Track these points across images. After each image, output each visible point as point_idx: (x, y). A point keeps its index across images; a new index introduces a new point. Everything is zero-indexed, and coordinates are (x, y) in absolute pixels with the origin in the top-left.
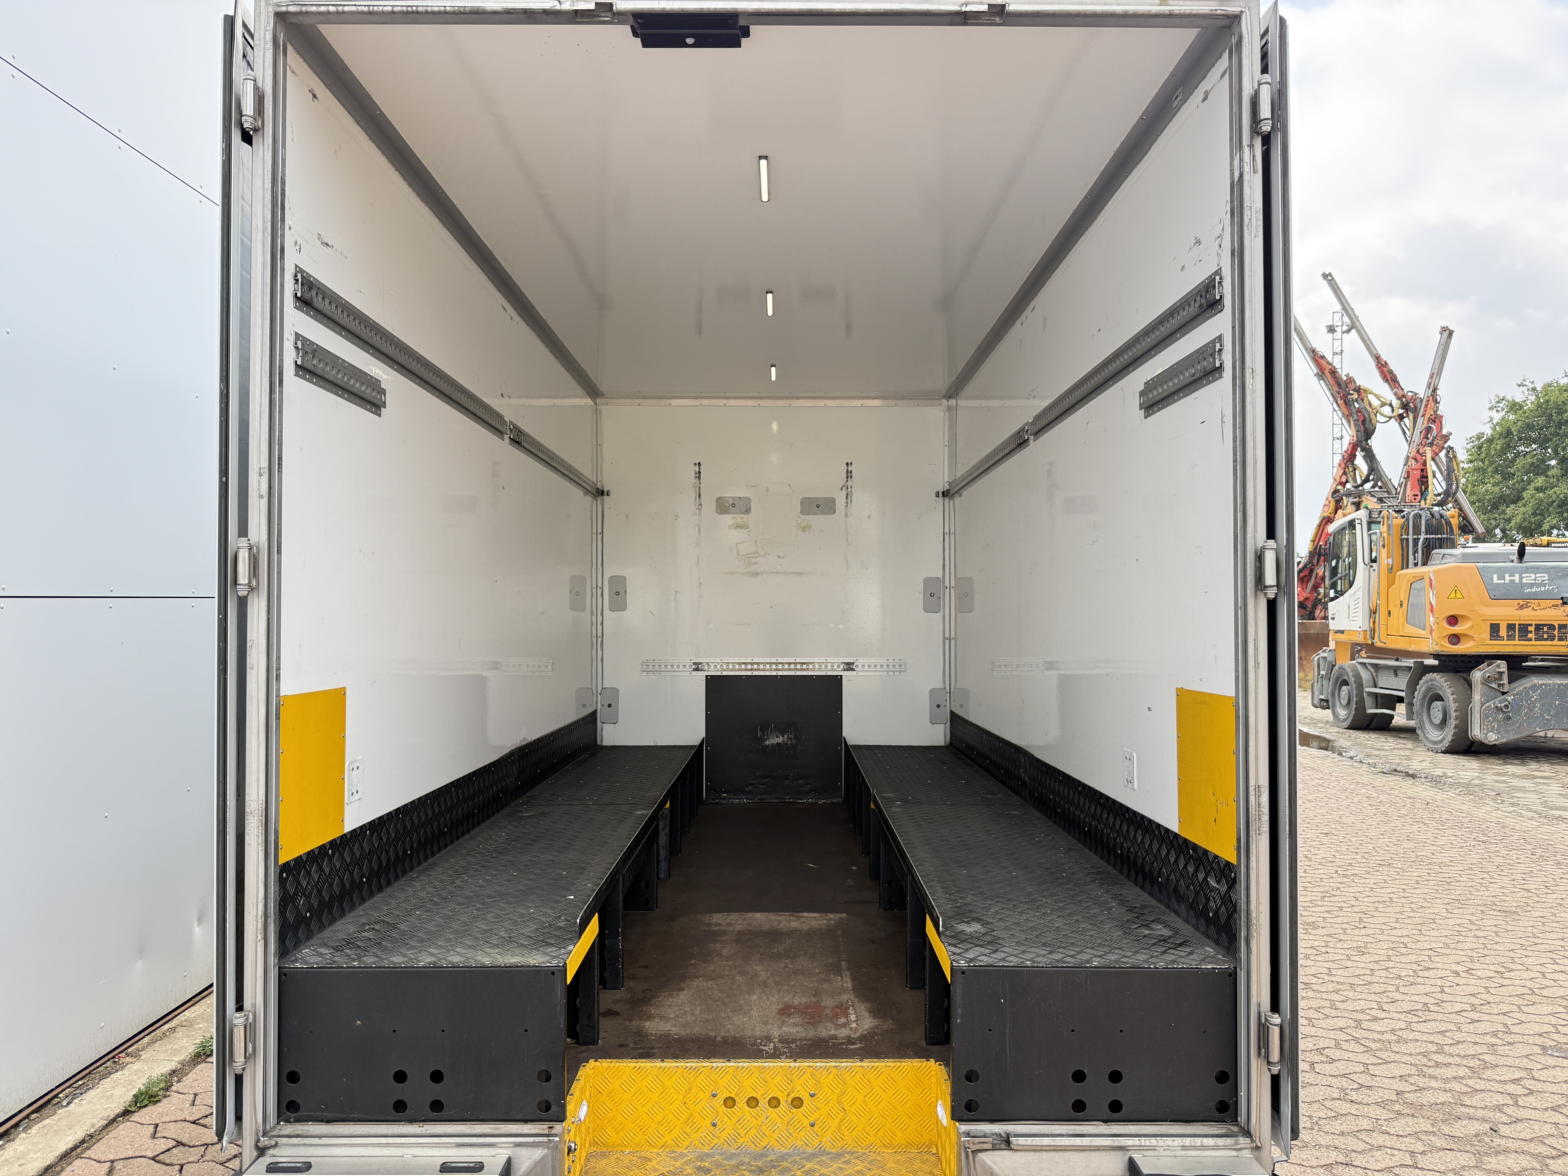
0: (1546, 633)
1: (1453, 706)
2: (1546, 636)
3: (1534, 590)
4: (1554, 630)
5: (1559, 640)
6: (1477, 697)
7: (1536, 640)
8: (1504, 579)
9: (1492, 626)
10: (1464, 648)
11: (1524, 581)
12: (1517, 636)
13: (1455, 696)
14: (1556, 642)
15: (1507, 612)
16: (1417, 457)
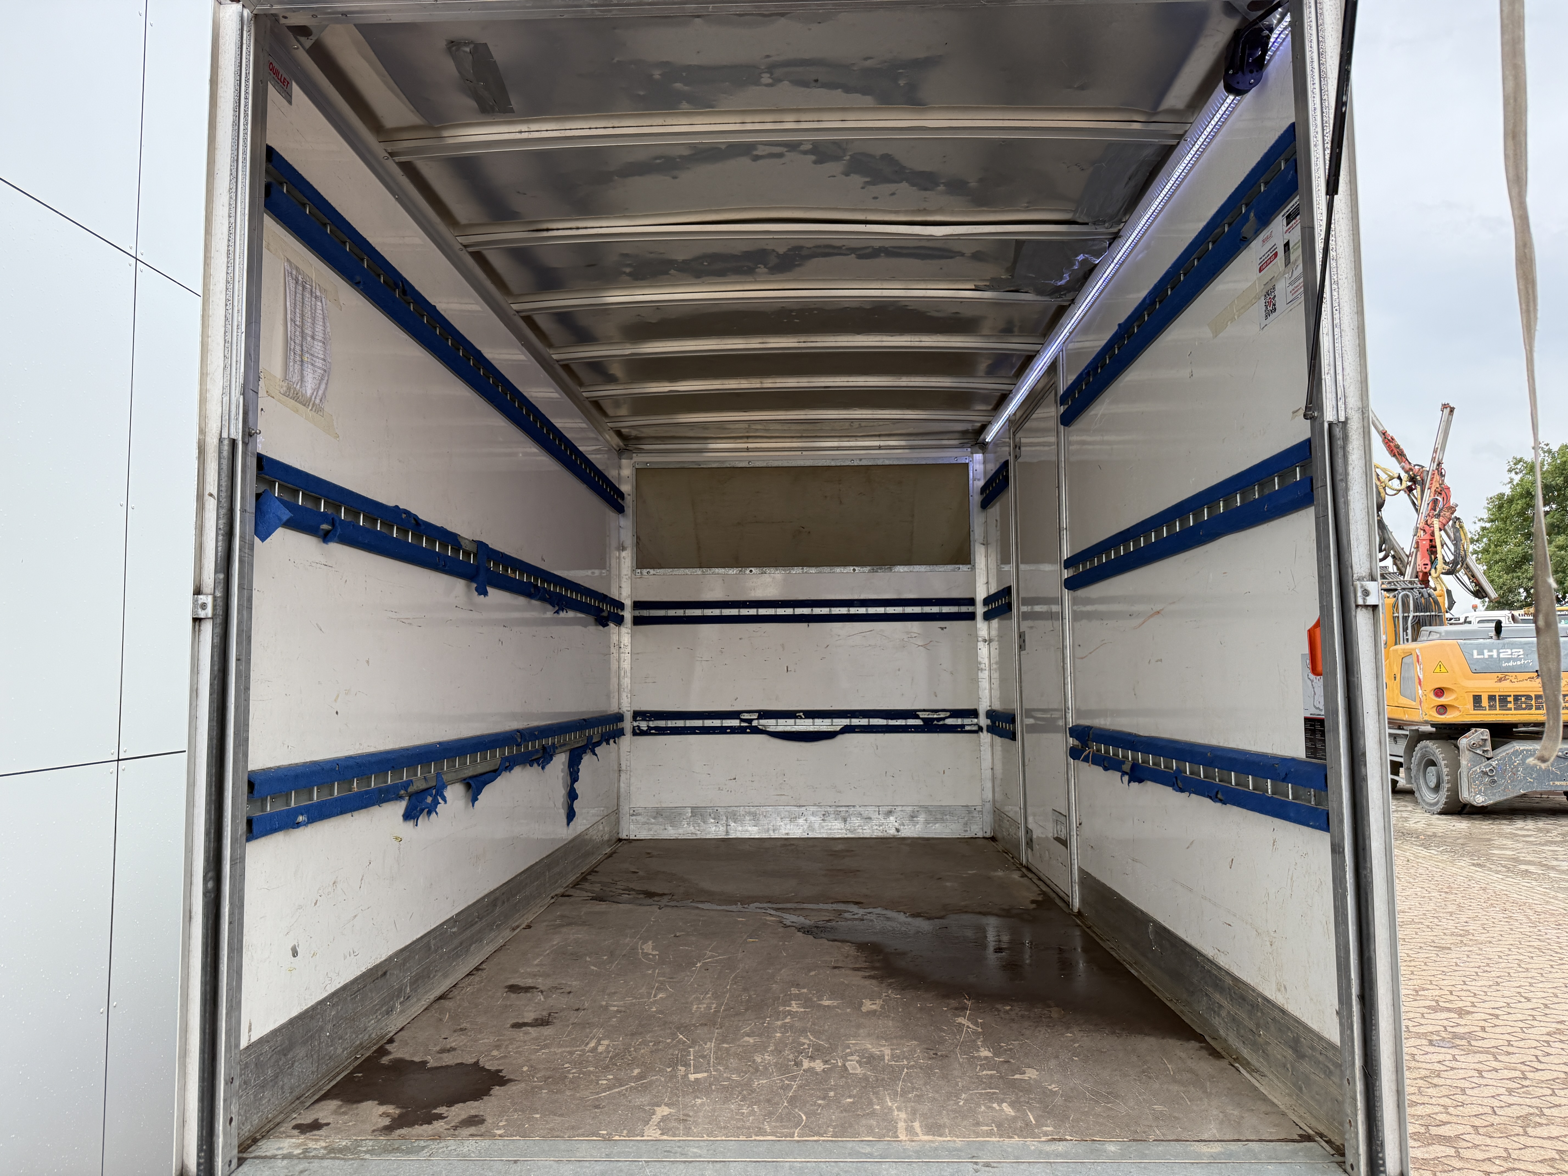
0: (1525, 703)
1: (1445, 770)
3: (1511, 664)
4: (1532, 700)
5: (1536, 709)
6: (1464, 762)
7: (1515, 709)
8: (1483, 654)
9: (1475, 697)
10: (1450, 717)
11: (1502, 656)
12: (1498, 706)
13: (1446, 762)
14: (1533, 711)
15: (1488, 685)
16: (1425, 528)
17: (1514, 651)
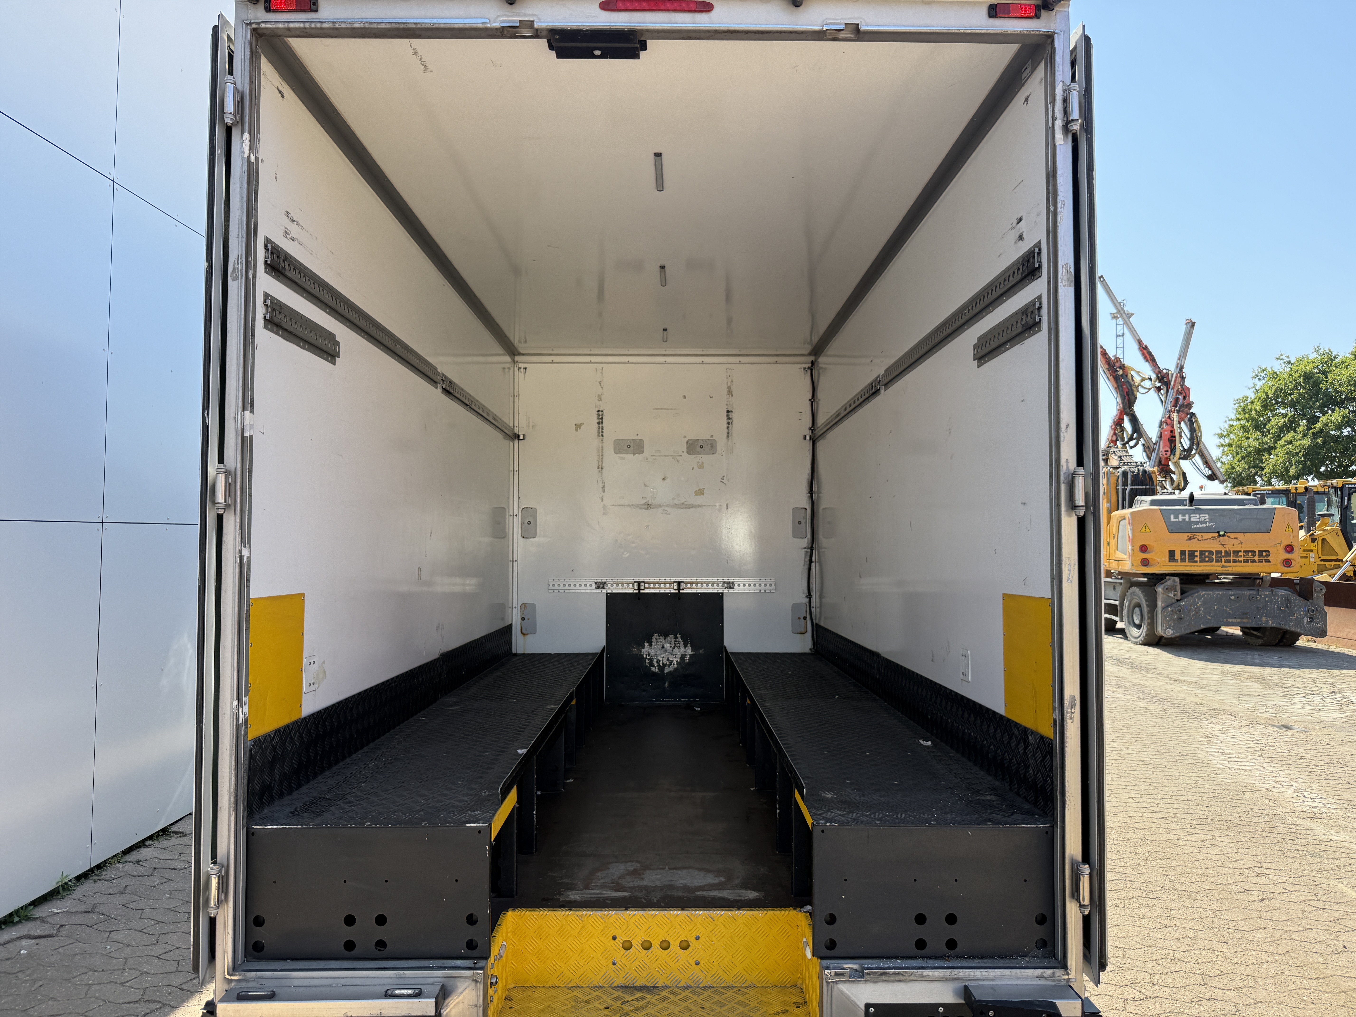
0: (1207, 557)
1: (1146, 611)
2: (1207, 559)
3: (1198, 526)
4: (1213, 554)
6: (1159, 603)
7: (1200, 562)
8: (1178, 518)
9: (1170, 551)
10: (1153, 569)
11: (1192, 519)
12: (1187, 560)
13: (1147, 604)
14: (1214, 564)
15: (1180, 543)
16: (1167, 422)
17: (1201, 515)
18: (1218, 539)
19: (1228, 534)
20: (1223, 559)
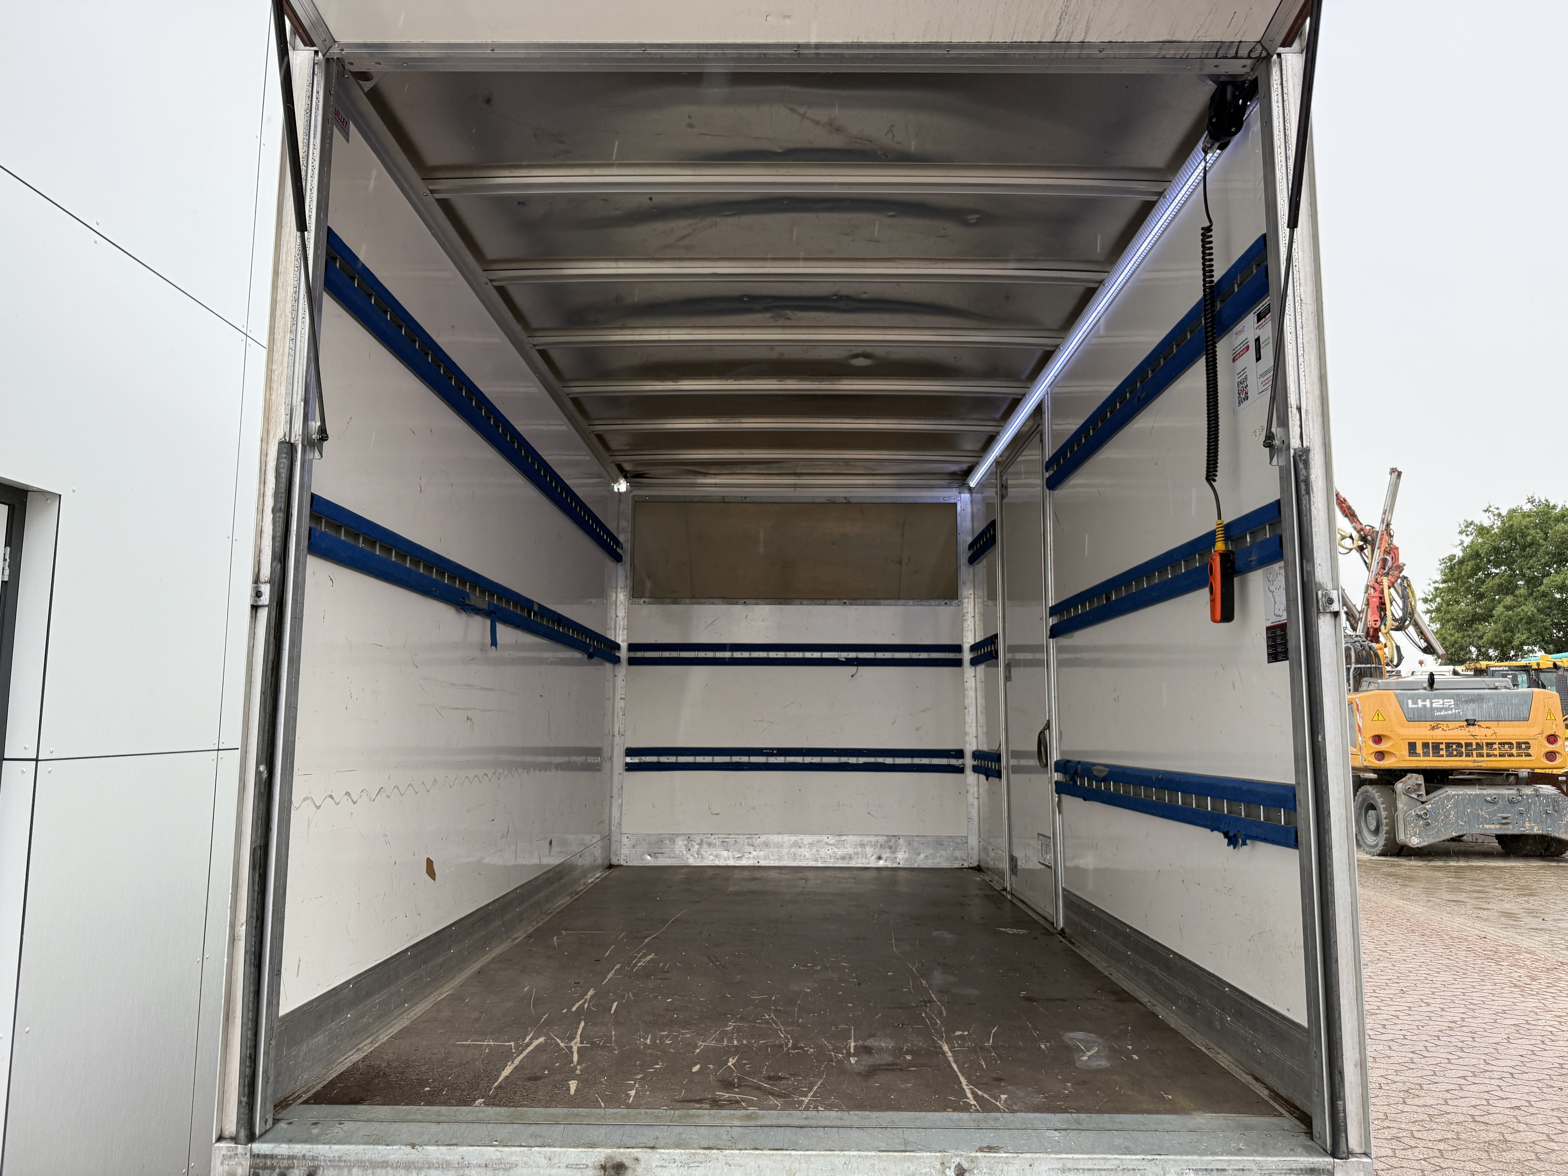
0: (1456, 750)
1: (1384, 814)
3: (1442, 713)
4: (1462, 747)
5: (1466, 756)
6: (1400, 806)
7: (1447, 756)
9: (1410, 744)
10: (1388, 763)
11: (1434, 705)
12: (1431, 753)
13: (1384, 806)
14: (1464, 758)
15: (1422, 733)
16: (1375, 586)
18: (1467, 729)
19: (1479, 723)
20: (1474, 753)
